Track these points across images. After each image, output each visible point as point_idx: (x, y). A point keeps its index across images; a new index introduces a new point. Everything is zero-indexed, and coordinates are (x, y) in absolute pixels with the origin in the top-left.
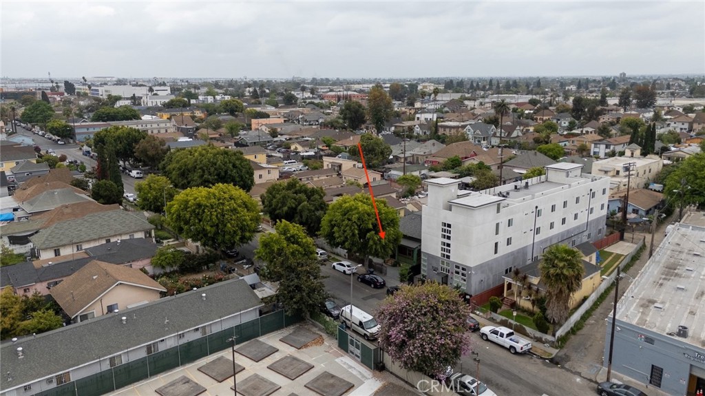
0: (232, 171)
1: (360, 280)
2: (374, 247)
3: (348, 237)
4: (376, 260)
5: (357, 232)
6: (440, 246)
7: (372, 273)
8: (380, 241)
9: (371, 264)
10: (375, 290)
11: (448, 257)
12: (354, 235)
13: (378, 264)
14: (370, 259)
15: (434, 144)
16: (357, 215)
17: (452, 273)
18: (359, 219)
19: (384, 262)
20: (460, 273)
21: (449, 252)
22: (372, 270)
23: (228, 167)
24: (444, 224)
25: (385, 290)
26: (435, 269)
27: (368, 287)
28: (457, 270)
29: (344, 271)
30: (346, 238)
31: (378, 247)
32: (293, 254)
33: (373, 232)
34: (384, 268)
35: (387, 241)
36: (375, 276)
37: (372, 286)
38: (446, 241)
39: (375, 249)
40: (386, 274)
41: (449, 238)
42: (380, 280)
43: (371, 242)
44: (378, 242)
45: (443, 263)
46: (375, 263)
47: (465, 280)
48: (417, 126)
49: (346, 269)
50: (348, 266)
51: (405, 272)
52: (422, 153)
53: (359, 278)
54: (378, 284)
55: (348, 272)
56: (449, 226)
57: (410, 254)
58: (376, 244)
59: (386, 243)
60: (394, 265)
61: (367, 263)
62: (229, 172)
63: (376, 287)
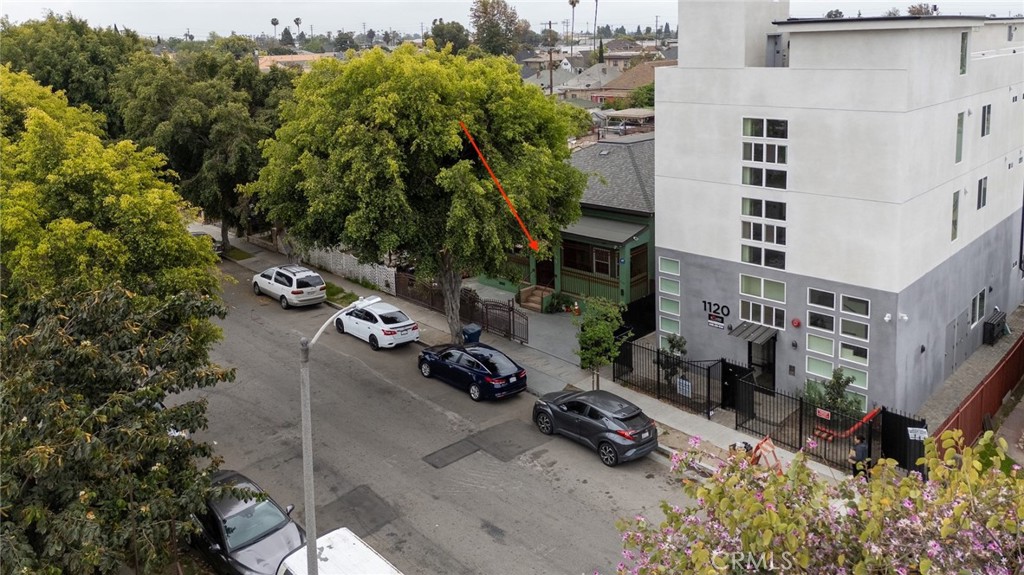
0: (83, 69)
1: (426, 369)
2: (472, 227)
3: (359, 189)
4: (489, 292)
5: (393, 165)
6: (737, 216)
7: (473, 339)
8: (497, 204)
9: (470, 307)
10: (483, 407)
11: (776, 259)
12: (382, 182)
13: (496, 306)
14: (467, 291)
15: (604, 71)
16: (393, 96)
17: (798, 325)
18: (402, 114)
19: (518, 300)
20: (838, 324)
21: (781, 236)
22: (474, 327)
23: (75, 61)
24: (756, 126)
25: (523, 407)
26: (717, 314)
27: (458, 397)
28: (821, 309)
29: (373, 338)
30: (352, 196)
31: (491, 226)
32: (60, 263)
33: (466, 164)
34: (519, 320)
35: (526, 203)
36: (486, 352)
37: (475, 391)
38: (766, 194)
39: (478, 236)
40: (524, 341)
41: (778, 180)
42: (506, 368)
43: (458, 209)
44: (490, 207)
45: (751, 283)
46: (486, 304)
47: (860, 352)
48: (565, 61)
49: (379, 329)
50: (388, 320)
51: (604, 330)
52: (583, 87)
53: (422, 361)
54: (497, 385)
55: (384, 341)
56: (778, 128)
57: (602, 268)
58: (478, 214)
59: (520, 212)
60: (553, 308)
61: (454, 304)
62: (76, 75)
63: (488, 396)
